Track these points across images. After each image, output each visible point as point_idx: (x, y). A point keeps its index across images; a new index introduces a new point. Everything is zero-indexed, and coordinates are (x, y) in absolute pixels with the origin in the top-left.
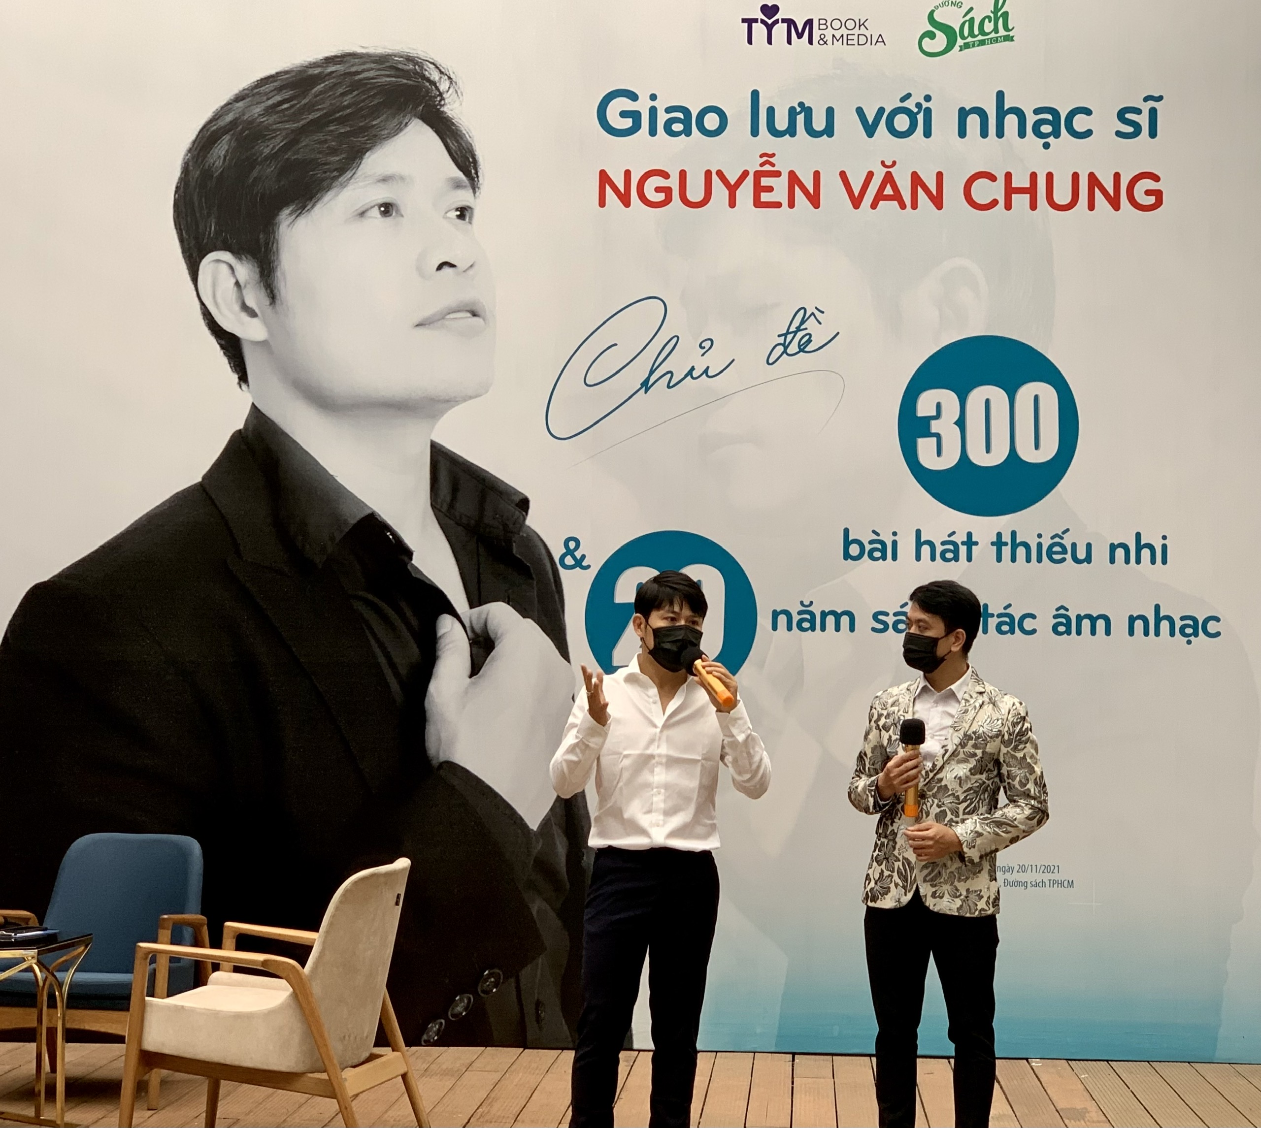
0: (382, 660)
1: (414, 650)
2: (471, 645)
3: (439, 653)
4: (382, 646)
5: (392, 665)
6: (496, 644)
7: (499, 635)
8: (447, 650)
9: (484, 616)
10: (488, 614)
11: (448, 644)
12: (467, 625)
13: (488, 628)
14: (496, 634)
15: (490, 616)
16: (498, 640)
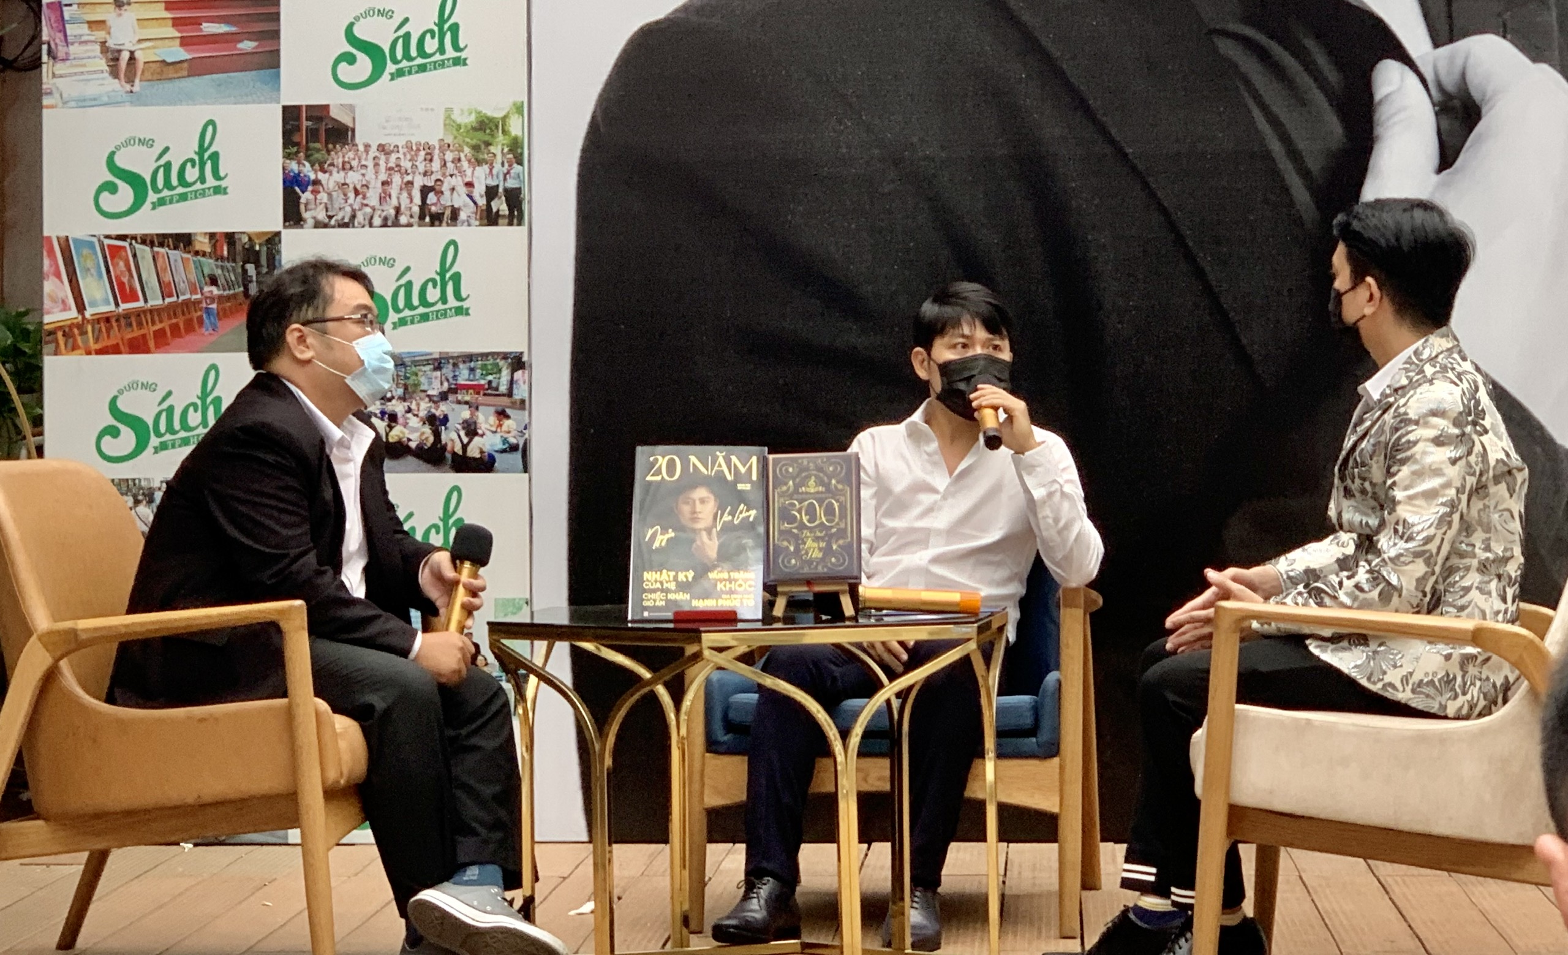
0: (1276, 147)
1: (1334, 127)
2: (1437, 114)
3: (1379, 130)
4: (1274, 121)
5: (1294, 154)
6: (1484, 111)
7: (1487, 98)
8: (1395, 123)
9: (1459, 62)
10: (1467, 58)
11: (1395, 114)
12: (1429, 77)
13: (1468, 81)
14: (1484, 95)
15: (1471, 61)
16: (1486, 104)
